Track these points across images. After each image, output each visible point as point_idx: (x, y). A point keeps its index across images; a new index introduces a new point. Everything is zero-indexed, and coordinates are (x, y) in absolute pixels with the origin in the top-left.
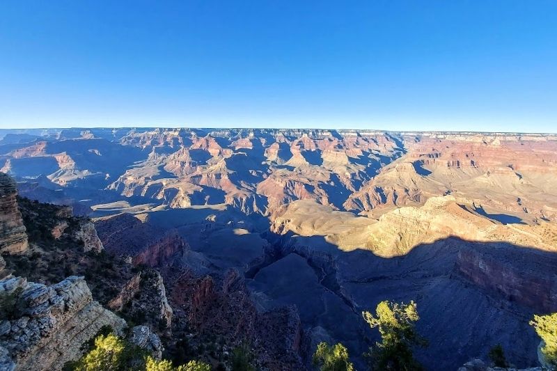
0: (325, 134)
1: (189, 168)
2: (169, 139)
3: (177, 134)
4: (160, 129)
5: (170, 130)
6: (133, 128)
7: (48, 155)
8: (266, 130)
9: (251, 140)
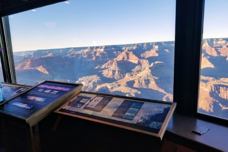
0: (219, 42)
1: (118, 75)
2: (98, 54)
3: (102, 50)
4: (90, 47)
5: (97, 47)
6: (71, 48)
7: (33, 68)
8: (165, 42)
9: (157, 52)
